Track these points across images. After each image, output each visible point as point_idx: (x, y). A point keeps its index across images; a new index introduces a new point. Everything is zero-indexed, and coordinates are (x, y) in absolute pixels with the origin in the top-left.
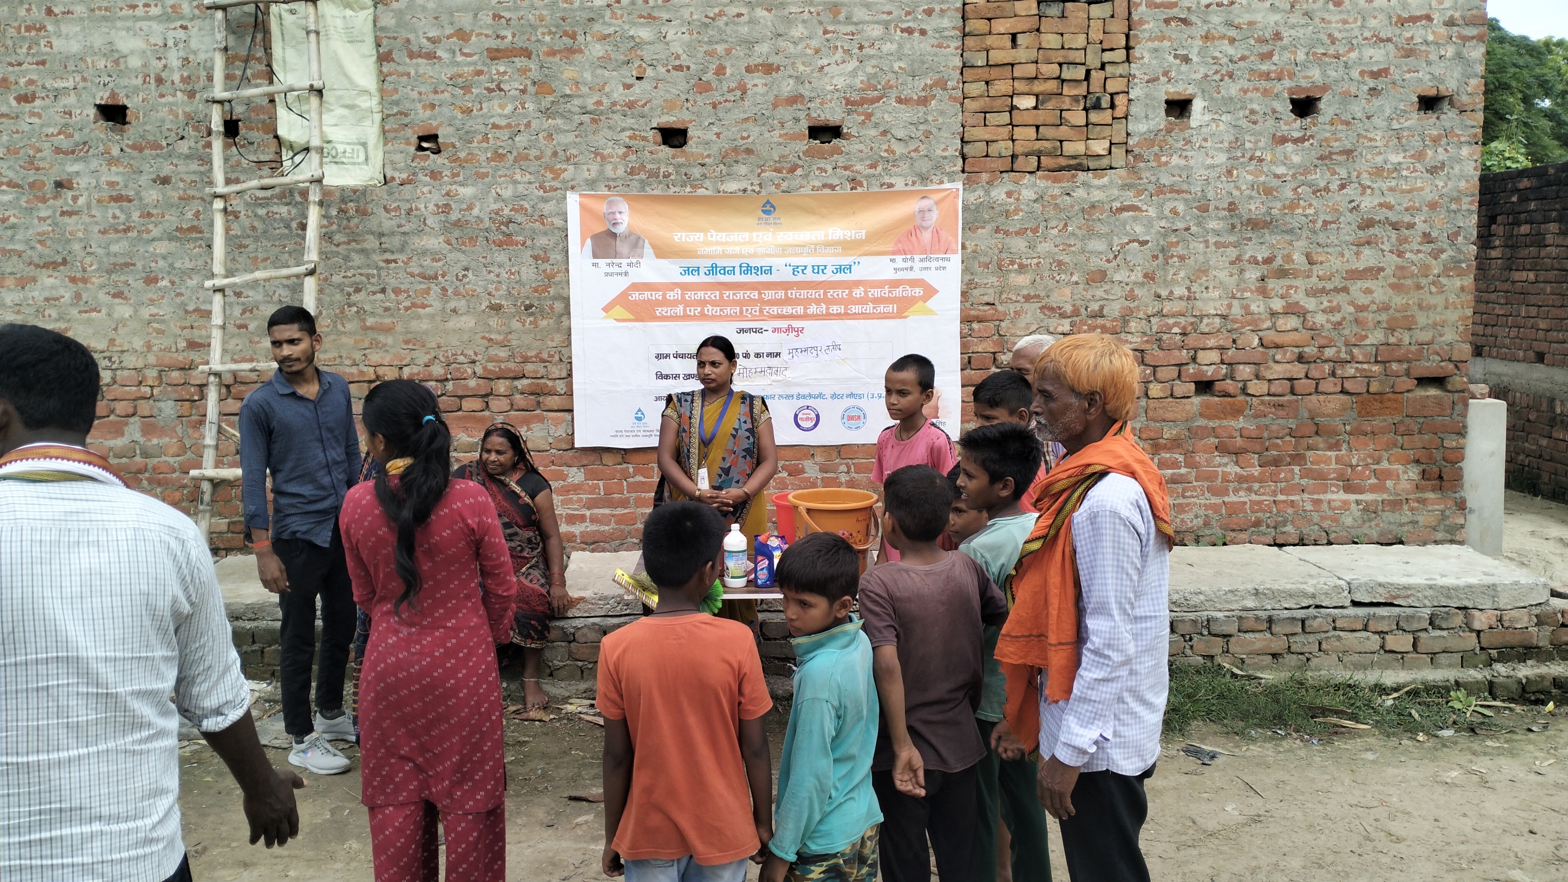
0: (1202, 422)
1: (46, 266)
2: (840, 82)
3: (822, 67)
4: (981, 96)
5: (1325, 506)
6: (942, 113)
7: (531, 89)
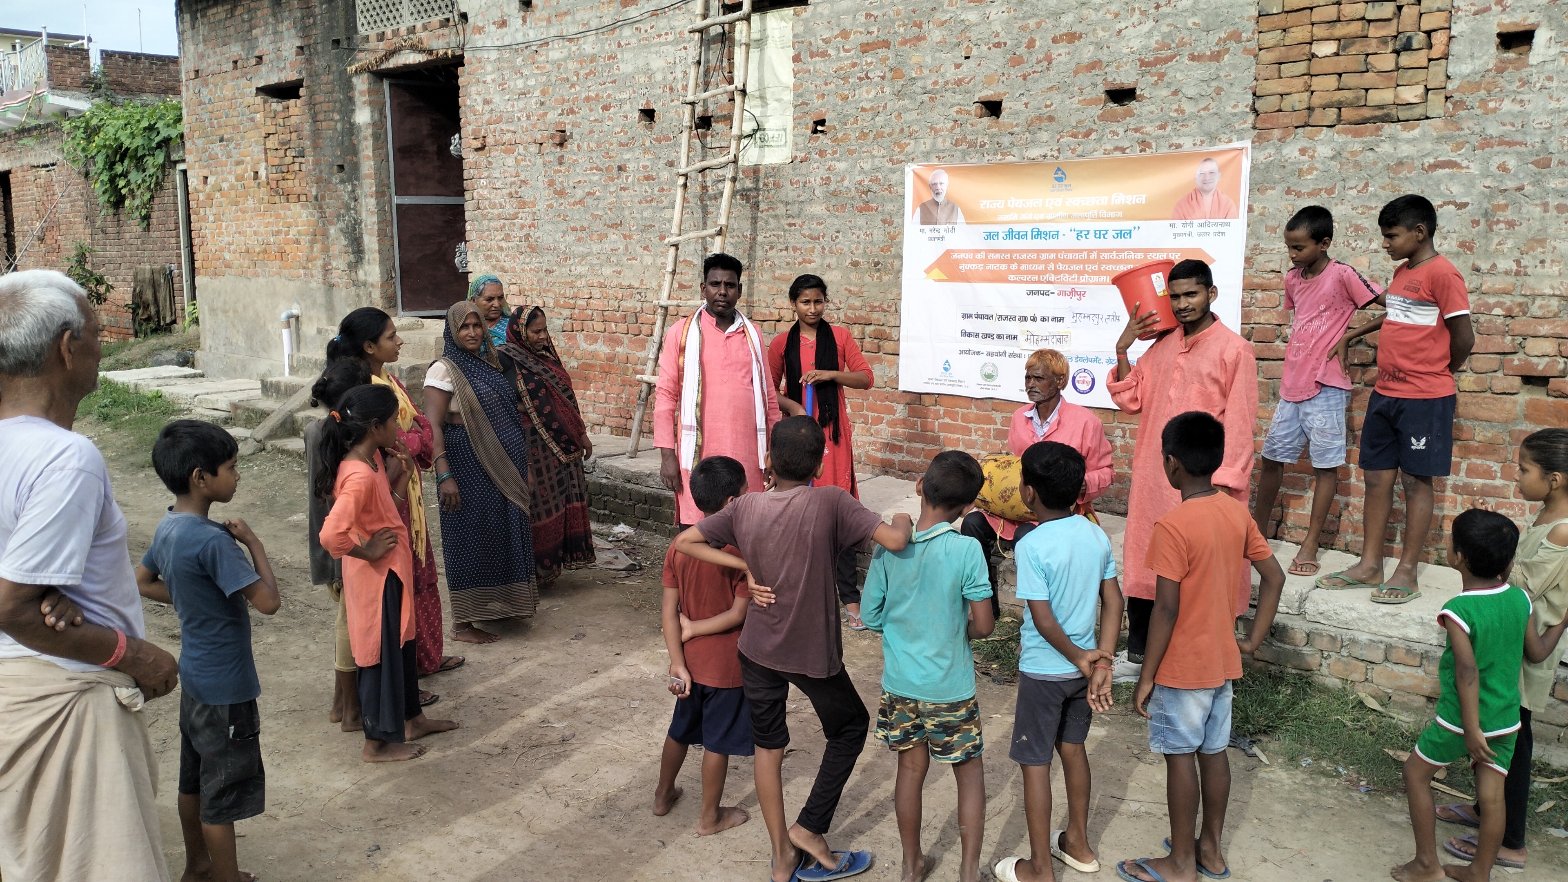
0: (1526, 426)
1: (612, 227)
2: (1136, 44)
3: (1120, 31)
4: (1276, 46)
6: (1234, 67)
7: (889, 75)
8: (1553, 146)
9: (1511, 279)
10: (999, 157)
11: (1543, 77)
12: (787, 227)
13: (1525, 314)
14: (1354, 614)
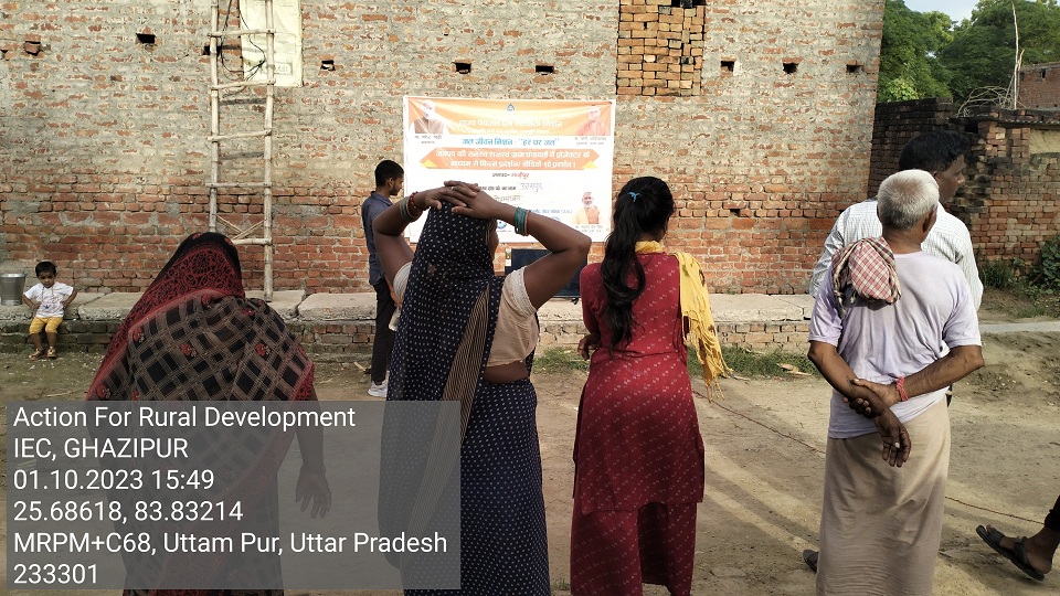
0: (733, 230)
1: (104, 124)
2: (554, 43)
3: (544, 34)
4: (627, 54)
5: (792, 275)
7: (386, 38)
8: (742, 112)
9: (726, 168)
10: (470, 97)
11: (738, 82)
12: (300, 131)
13: (732, 183)
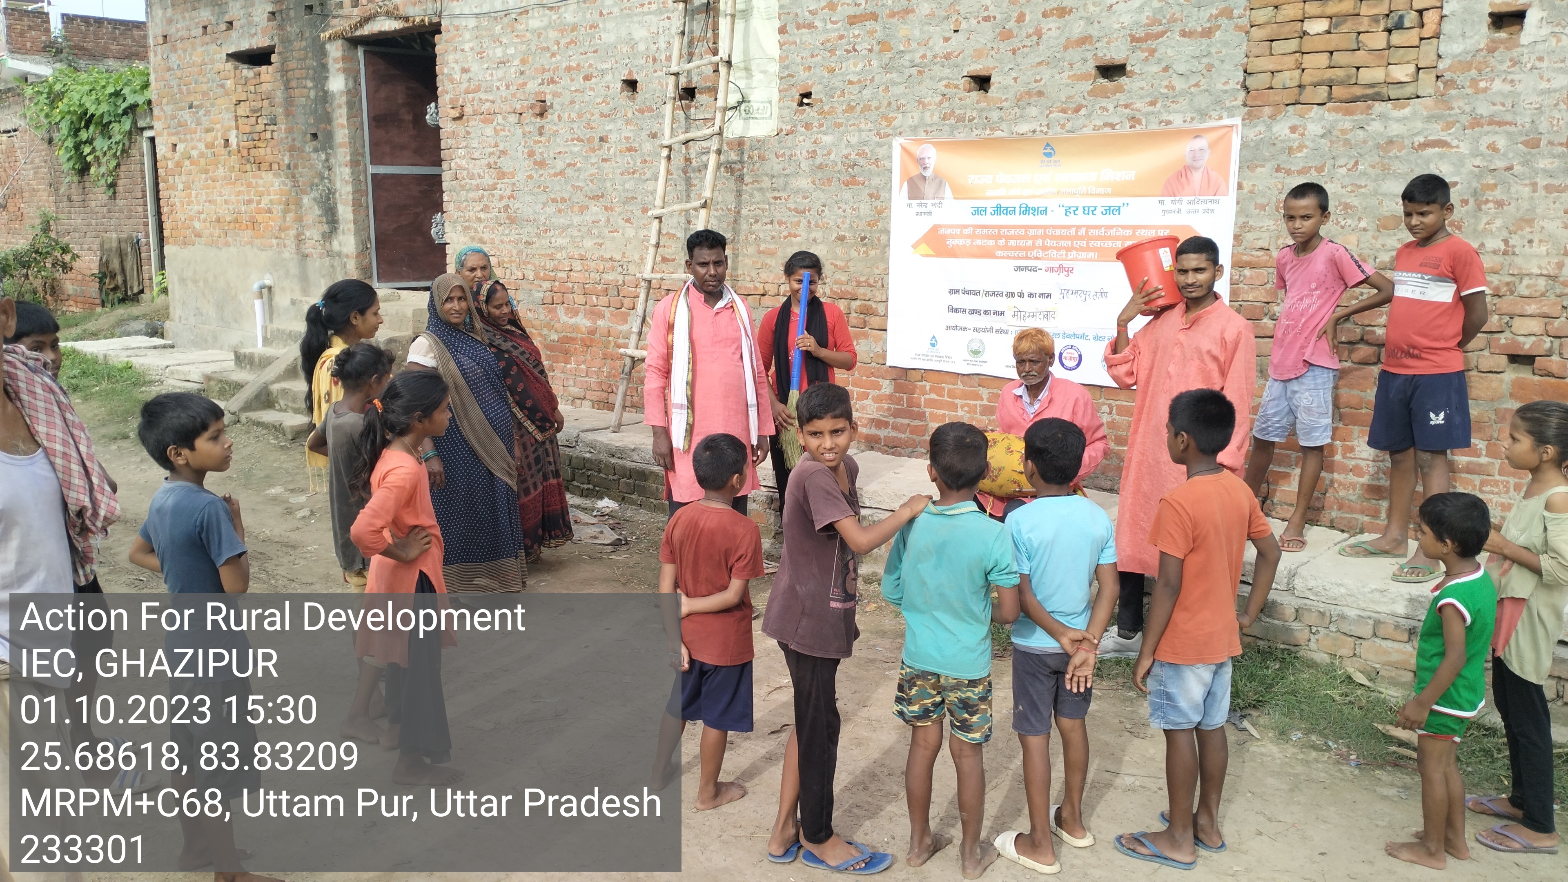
1: (593, 198)
2: (1127, 19)
4: (1268, 23)
6: (1226, 44)
7: (876, 48)
8: (1543, 126)
9: (1498, 259)
10: (988, 132)
11: (1533, 57)
12: (772, 201)
13: (1512, 293)
14: (1343, 590)
